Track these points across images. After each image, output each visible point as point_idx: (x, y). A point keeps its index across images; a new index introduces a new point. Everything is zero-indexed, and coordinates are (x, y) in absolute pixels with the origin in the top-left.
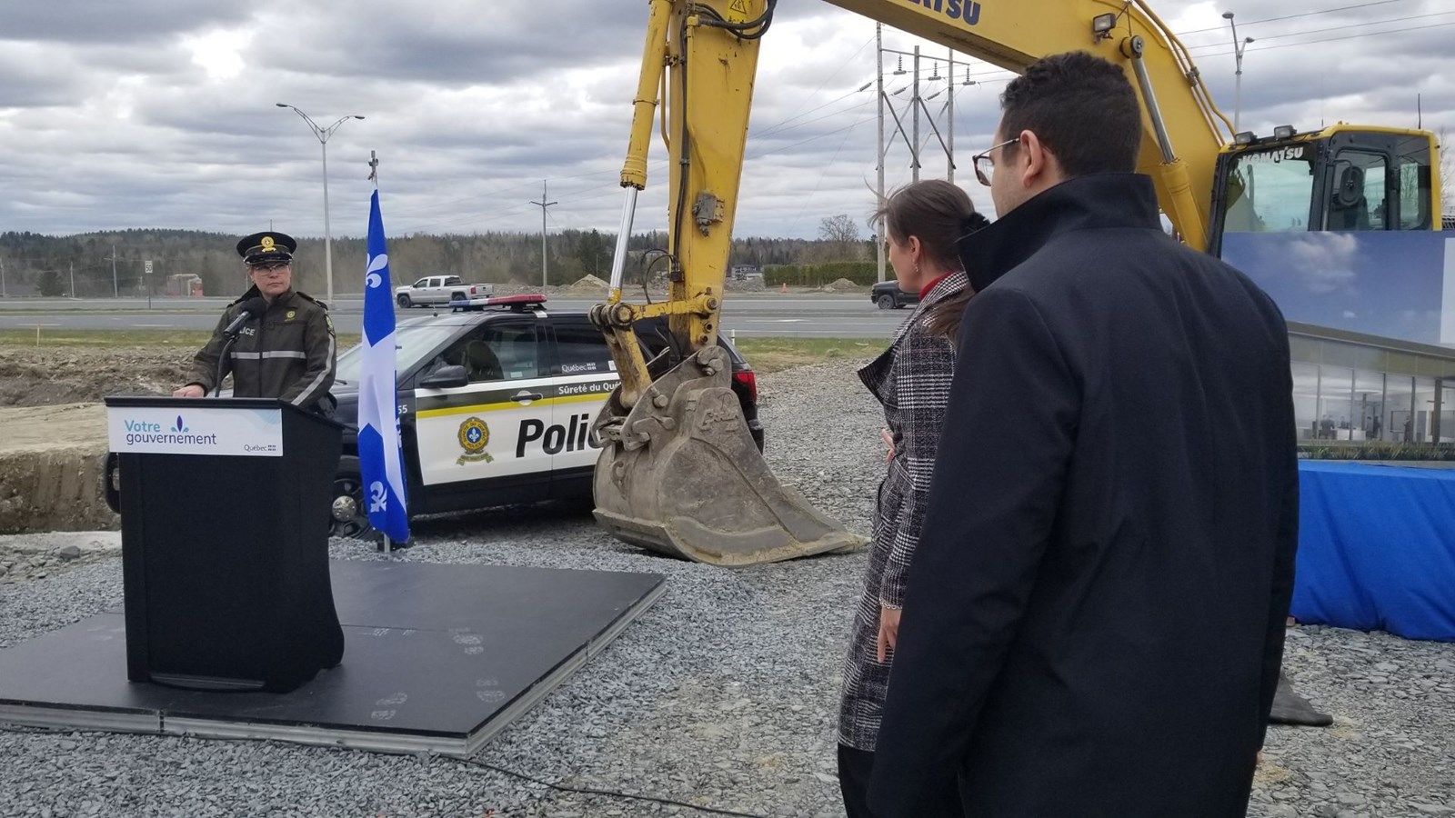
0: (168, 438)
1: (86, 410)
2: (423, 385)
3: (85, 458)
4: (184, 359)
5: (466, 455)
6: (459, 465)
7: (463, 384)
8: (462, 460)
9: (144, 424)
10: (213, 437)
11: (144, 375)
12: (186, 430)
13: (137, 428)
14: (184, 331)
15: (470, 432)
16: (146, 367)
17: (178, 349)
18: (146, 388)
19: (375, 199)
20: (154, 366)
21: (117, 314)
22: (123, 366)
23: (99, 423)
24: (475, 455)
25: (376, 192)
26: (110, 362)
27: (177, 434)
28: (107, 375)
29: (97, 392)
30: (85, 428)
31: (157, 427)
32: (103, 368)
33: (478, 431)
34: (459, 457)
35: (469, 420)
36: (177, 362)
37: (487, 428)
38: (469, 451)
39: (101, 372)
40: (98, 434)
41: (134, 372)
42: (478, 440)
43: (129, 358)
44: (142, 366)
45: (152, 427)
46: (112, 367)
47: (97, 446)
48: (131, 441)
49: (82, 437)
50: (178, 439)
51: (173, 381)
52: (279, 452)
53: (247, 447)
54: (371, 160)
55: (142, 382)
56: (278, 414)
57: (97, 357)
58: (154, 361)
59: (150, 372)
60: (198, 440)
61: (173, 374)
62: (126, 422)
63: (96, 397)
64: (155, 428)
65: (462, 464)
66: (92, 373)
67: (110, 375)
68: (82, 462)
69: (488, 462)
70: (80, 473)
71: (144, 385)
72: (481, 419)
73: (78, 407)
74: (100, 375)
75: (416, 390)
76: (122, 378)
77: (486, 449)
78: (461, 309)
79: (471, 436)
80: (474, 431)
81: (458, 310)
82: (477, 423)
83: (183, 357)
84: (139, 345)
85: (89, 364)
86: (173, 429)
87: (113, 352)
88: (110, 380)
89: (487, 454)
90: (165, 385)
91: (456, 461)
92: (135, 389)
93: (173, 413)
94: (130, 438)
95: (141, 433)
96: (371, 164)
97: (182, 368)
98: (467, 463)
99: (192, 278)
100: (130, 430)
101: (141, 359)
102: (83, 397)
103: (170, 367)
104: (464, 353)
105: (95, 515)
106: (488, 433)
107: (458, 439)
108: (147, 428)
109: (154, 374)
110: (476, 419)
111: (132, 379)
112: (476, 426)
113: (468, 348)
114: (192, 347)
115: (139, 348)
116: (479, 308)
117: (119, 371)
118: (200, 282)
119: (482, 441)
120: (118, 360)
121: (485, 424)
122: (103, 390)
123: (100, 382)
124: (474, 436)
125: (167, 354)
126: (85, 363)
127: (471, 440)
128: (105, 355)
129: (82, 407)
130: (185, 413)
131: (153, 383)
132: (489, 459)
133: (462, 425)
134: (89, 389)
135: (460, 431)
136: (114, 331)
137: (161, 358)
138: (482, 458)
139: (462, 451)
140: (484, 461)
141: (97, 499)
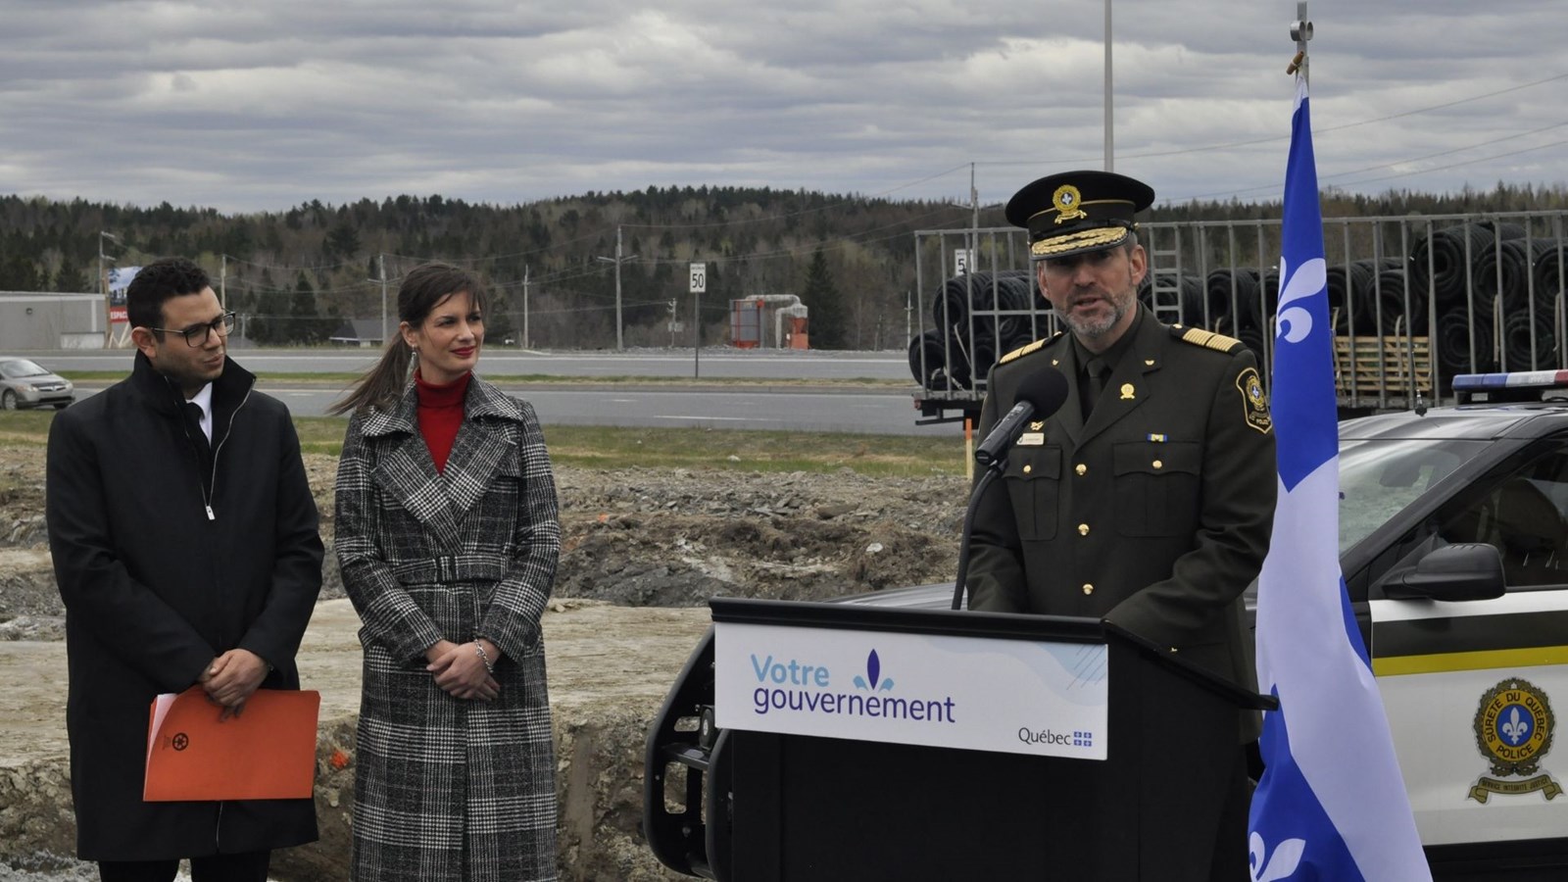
0: (845, 702)
1: (571, 615)
2: (1389, 593)
3: (573, 729)
4: (781, 503)
5: (1494, 777)
6: (1474, 803)
7: (1495, 592)
8: (1482, 789)
9: (794, 667)
10: (949, 704)
11: (693, 539)
12: (888, 684)
13: (779, 673)
14: (772, 434)
15: (1505, 717)
16: (698, 520)
17: (766, 477)
18: (697, 570)
19: (1301, 119)
20: (714, 517)
21: (625, 389)
22: (648, 515)
23: (600, 648)
24: (1514, 778)
25: (1305, 103)
26: (621, 504)
27: (866, 693)
28: (612, 534)
29: (590, 574)
30: (571, 658)
31: (822, 674)
32: (605, 518)
33: (1525, 716)
34: (1474, 780)
35: (1505, 685)
36: (765, 509)
37: (1548, 709)
38: (1502, 767)
39: (599, 526)
40: (596, 675)
41: (671, 532)
42: (1524, 738)
43: (660, 495)
44: (688, 517)
45: (811, 675)
46: (624, 516)
47: (600, 703)
48: (765, 701)
49: (564, 681)
50: (867, 707)
51: (756, 553)
52: (1099, 751)
53: (1024, 735)
54: (1296, 25)
55: (688, 554)
56: (1098, 657)
57: (592, 491)
58: (715, 505)
59: (704, 532)
60: (912, 710)
61: (756, 537)
62: (753, 657)
63: (587, 586)
64: (817, 677)
65: (1483, 799)
66: (580, 529)
67: (620, 535)
68: (568, 738)
69: (1549, 796)
70: (562, 765)
71: (693, 562)
72: (1536, 683)
73: (554, 610)
74: (600, 533)
75: (1370, 602)
76: (645, 543)
77: (1546, 764)
78: (1484, 397)
79: (1506, 727)
80: (1515, 714)
81: (1476, 397)
82: (1524, 695)
83: (778, 499)
84: (683, 464)
85: (573, 508)
86: (858, 682)
87: (627, 480)
88: (620, 546)
89: (1545, 778)
90: (741, 562)
91: (1466, 789)
92: (672, 571)
93: (858, 644)
94: (761, 697)
95: (786, 687)
96: (1295, 36)
97: (777, 524)
98: (1496, 799)
99: (785, 304)
100: (762, 677)
101: (687, 498)
102: (560, 586)
103: (754, 521)
104: (1485, 513)
105: (589, 867)
106: (1551, 723)
107: (1472, 735)
108: (799, 675)
109: (714, 537)
110: (1523, 685)
111: (665, 547)
112: (1522, 702)
113: (1496, 502)
114: (799, 474)
115: (681, 472)
116: (1529, 395)
117: (637, 525)
118: (805, 315)
119: (1535, 743)
120: (636, 501)
121: (1543, 697)
122: (603, 571)
123: (596, 552)
124: (1515, 727)
125: (745, 490)
126: (567, 506)
127: (1506, 738)
128: (610, 487)
129: (561, 608)
130: (887, 644)
131: (713, 559)
132: (1552, 790)
133: (1486, 699)
134: (574, 565)
135: (1481, 712)
136: (617, 429)
137: (730, 498)
138: (1534, 786)
139: (1483, 766)
140: (1537, 797)
141: (595, 829)
